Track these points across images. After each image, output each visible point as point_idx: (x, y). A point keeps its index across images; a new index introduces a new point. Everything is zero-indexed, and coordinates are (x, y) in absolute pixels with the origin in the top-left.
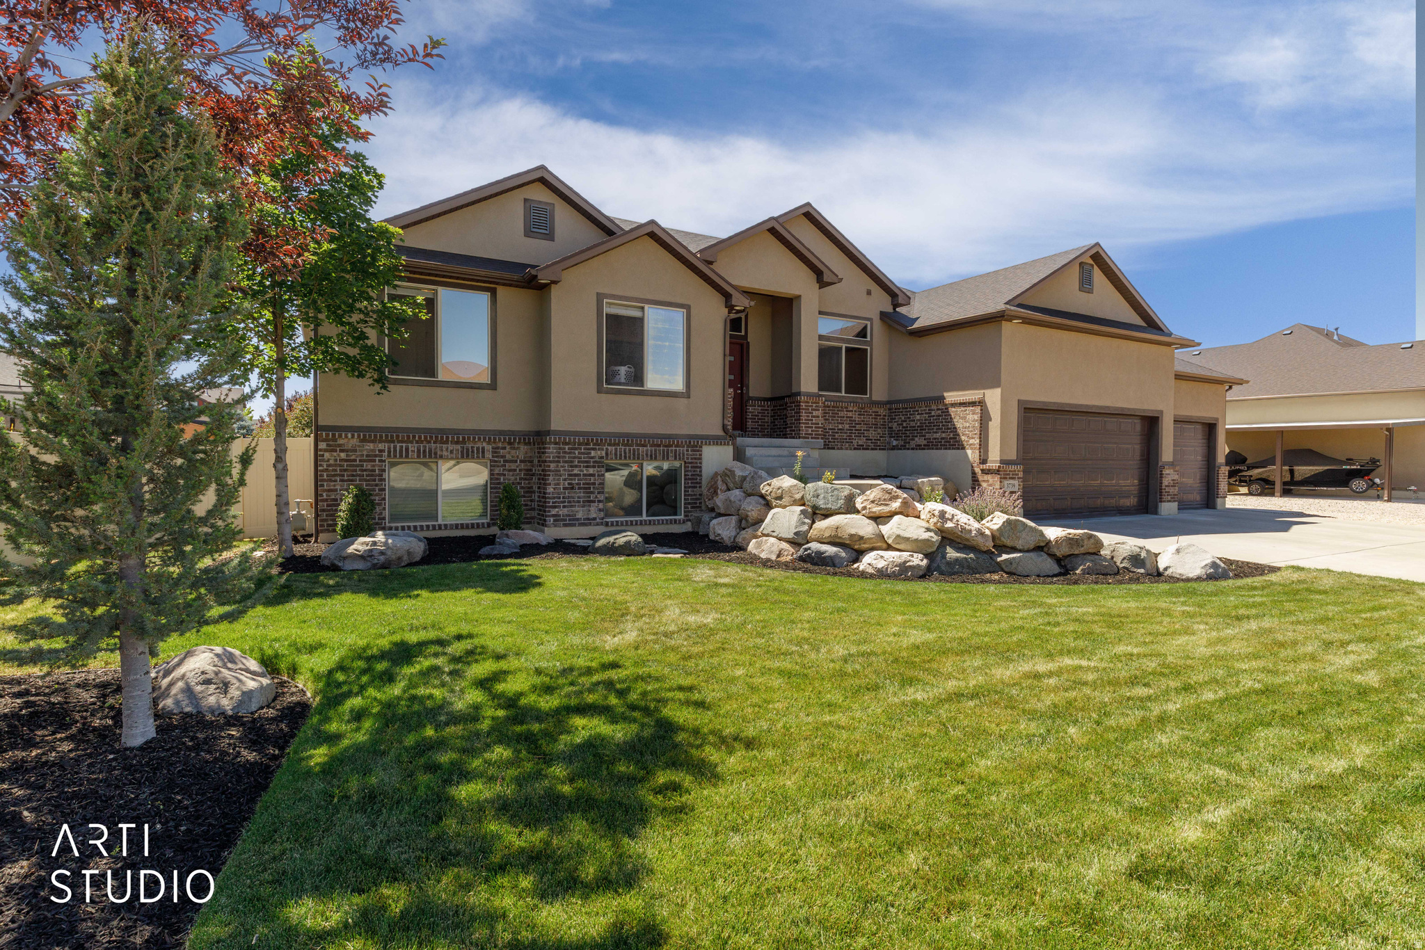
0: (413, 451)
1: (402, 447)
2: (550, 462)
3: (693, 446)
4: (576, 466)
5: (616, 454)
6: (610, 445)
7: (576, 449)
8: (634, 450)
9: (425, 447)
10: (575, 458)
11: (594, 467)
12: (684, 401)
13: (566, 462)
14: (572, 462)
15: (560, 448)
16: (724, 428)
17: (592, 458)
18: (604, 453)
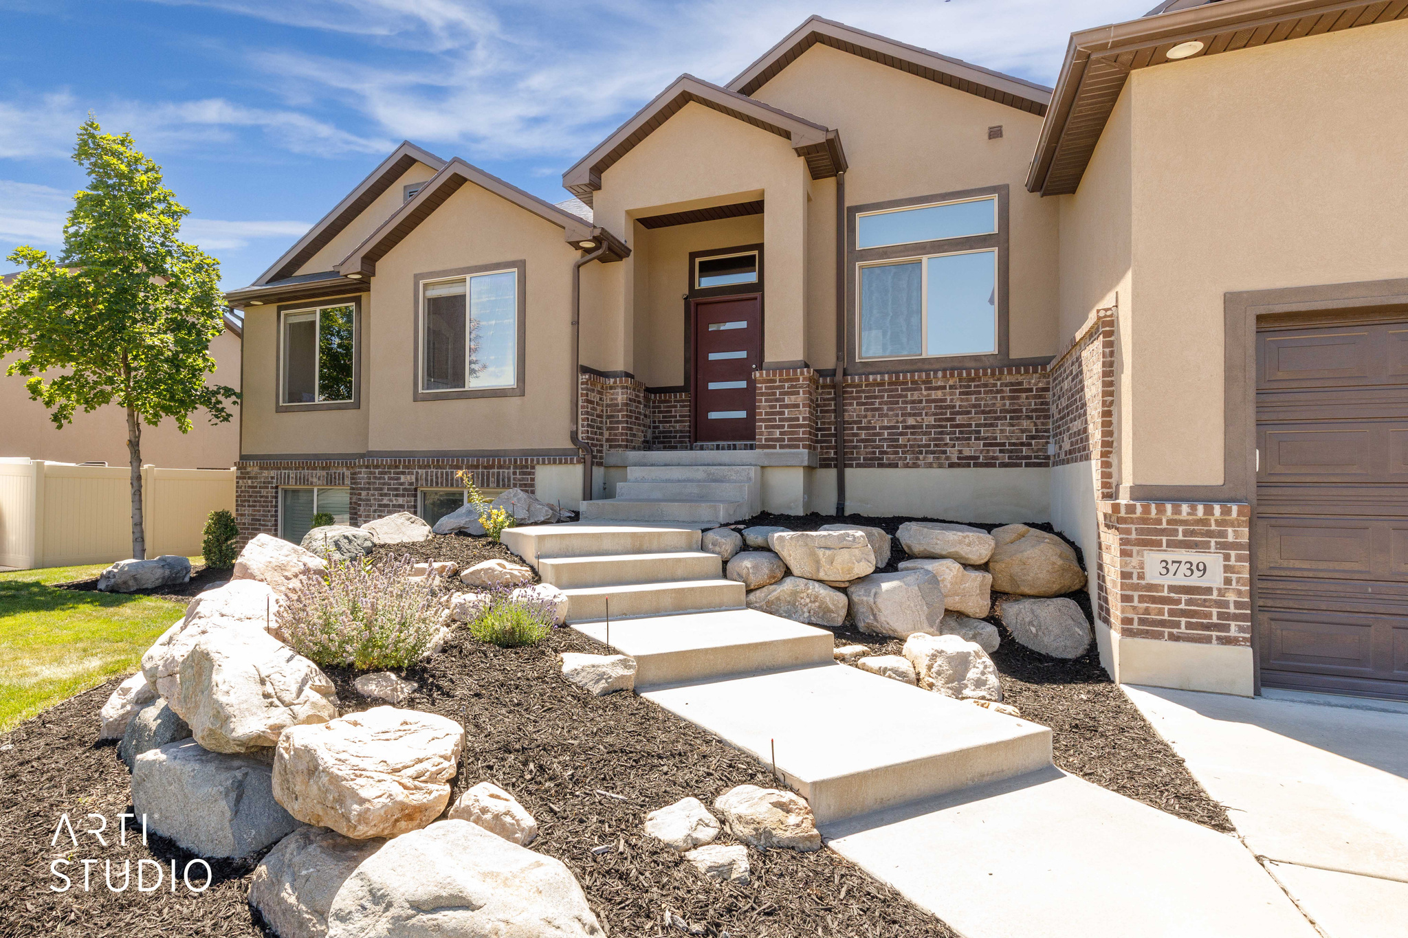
0: (292, 478)
1: (285, 473)
2: (362, 489)
3: (522, 467)
4: (386, 495)
5: (427, 480)
6: (420, 467)
7: (385, 473)
8: (447, 473)
9: (300, 473)
10: (384, 484)
11: (403, 496)
12: (516, 401)
13: (375, 489)
14: (381, 489)
15: (371, 473)
16: (574, 437)
17: (402, 484)
18: (413, 477)
